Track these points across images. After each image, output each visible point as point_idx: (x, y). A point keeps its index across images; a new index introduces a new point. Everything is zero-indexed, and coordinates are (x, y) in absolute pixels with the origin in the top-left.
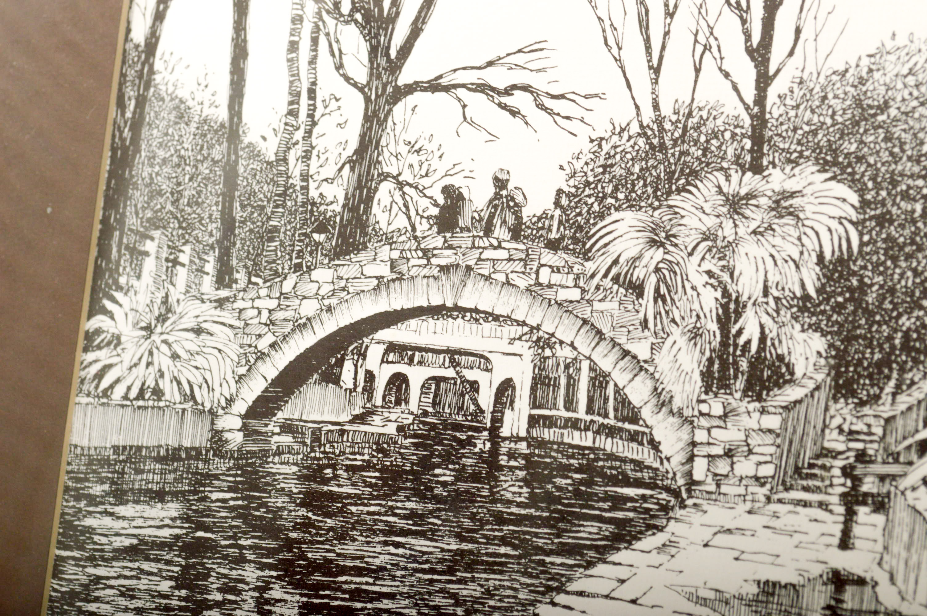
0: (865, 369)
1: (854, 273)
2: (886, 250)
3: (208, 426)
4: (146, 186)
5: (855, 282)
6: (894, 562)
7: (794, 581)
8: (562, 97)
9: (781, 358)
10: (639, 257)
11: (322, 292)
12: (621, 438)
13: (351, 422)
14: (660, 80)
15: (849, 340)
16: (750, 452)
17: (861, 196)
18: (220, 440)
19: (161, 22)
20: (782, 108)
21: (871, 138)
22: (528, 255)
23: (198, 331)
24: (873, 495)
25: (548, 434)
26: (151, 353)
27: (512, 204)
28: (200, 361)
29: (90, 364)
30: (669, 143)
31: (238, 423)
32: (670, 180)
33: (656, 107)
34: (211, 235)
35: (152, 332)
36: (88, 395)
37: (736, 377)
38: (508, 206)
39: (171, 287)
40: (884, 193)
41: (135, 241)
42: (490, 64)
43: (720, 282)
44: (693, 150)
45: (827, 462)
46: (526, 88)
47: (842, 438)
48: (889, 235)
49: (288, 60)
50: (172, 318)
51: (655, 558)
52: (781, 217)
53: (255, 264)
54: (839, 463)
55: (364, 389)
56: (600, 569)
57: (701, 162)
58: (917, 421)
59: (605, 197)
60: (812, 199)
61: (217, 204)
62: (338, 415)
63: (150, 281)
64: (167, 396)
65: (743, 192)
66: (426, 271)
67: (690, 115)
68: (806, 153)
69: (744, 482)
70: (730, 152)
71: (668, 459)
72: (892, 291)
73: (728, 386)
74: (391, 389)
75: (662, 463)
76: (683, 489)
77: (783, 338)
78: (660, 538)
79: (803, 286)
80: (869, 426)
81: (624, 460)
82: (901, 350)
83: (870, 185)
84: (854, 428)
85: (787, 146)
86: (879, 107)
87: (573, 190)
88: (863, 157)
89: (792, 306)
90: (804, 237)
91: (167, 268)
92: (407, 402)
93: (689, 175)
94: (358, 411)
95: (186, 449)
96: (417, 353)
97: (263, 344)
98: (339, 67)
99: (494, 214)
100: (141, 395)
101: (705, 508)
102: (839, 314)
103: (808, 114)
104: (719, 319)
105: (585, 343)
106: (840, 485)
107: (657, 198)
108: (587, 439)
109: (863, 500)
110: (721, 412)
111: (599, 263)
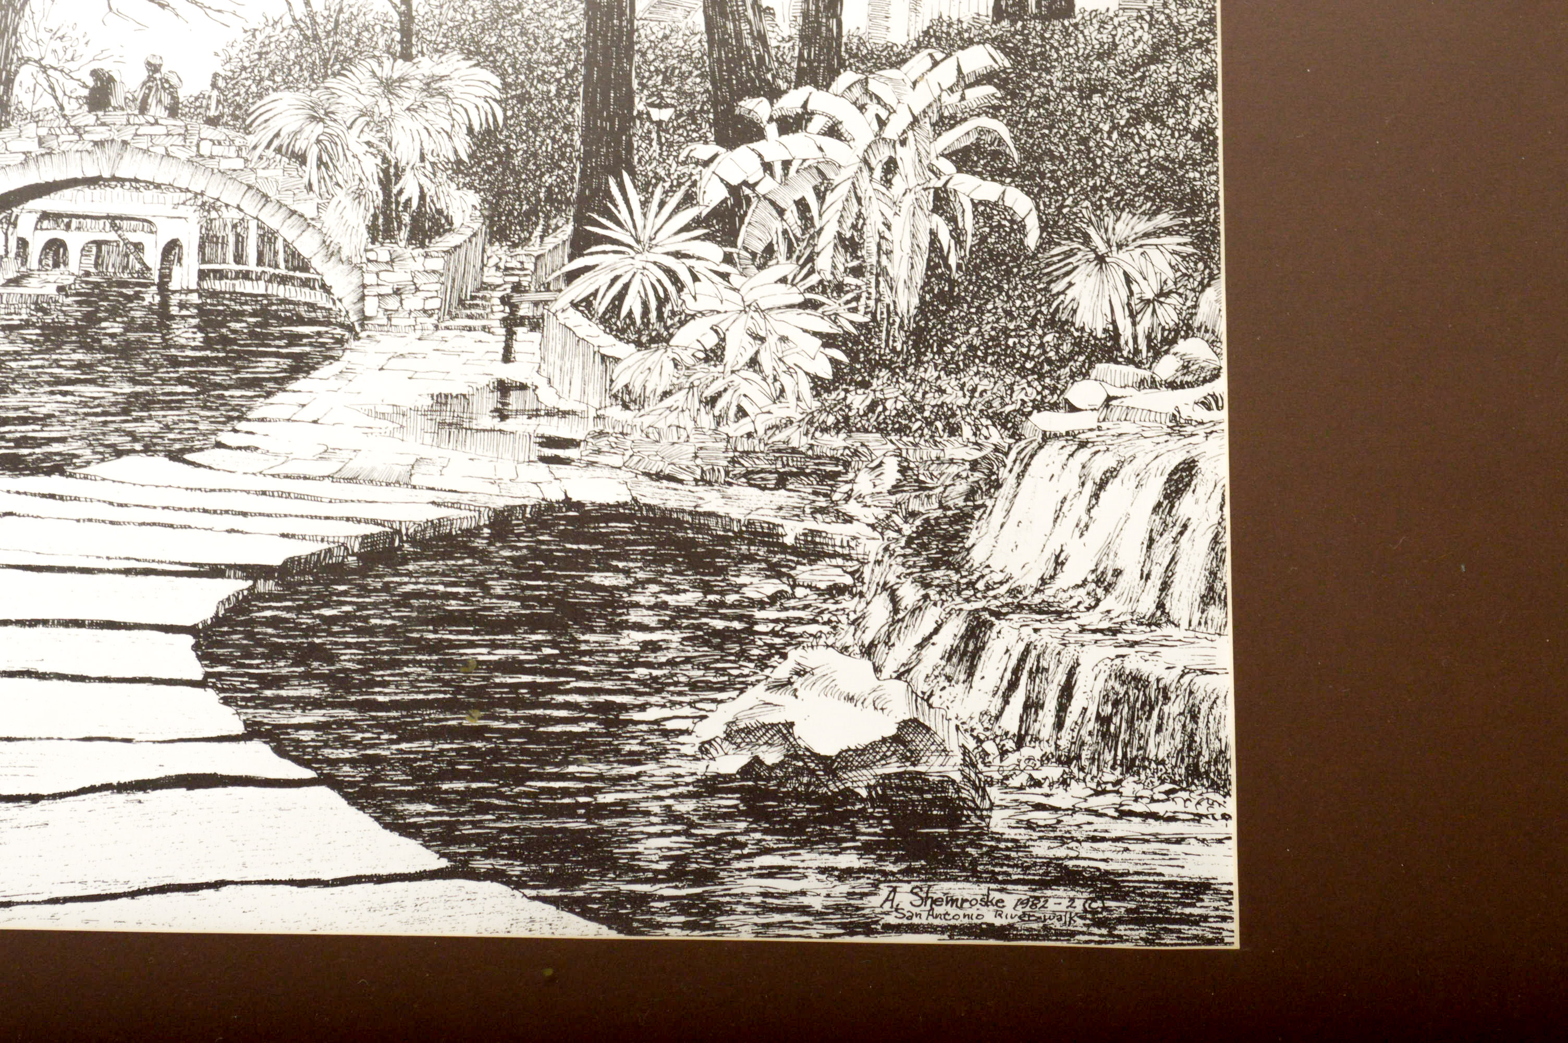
0: (515, 218)
1: (501, 142)
2: (527, 122)
5: (502, 149)
6: (551, 369)
7: (464, 392)
9: (440, 212)
10: (300, 131)
12: (293, 285)
13: (5, 285)
15: (499, 195)
16: (417, 289)
17: (503, 80)
20: (427, 7)
21: (509, 33)
22: (187, 130)
24: (529, 318)
25: (219, 285)
27: (166, 86)
30: (322, 35)
32: (325, 66)
37: (399, 229)
38: (163, 87)
40: (522, 77)
43: (379, 151)
44: (345, 40)
45: (487, 294)
47: (499, 274)
48: (529, 110)
51: (333, 384)
52: (432, 96)
54: (498, 294)
55: (18, 255)
56: (280, 397)
57: (354, 51)
58: (563, 257)
59: (262, 79)
60: (459, 82)
65: (395, 76)
66: (79, 146)
67: (341, 11)
68: (451, 45)
69: (413, 315)
70: (381, 43)
71: (340, 300)
72: (535, 155)
73: (393, 237)
74: (47, 254)
75: (334, 303)
76: (356, 324)
77: (441, 195)
78: (337, 366)
79: (456, 152)
80: (522, 263)
81: (297, 304)
82: (546, 201)
83: (510, 70)
84: (509, 265)
85: (433, 38)
86: (514, 8)
87: (230, 74)
88: (503, 48)
89: (447, 169)
90: (454, 113)
92: (66, 264)
93: (344, 61)
94: (12, 275)
96: (74, 220)
99: (148, 95)
101: (378, 338)
102: (490, 174)
103: (451, 13)
104: (380, 182)
105: (251, 205)
106: (501, 312)
107: (314, 81)
108: (259, 288)
109: (521, 322)
110: (387, 258)
111: (261, 136)
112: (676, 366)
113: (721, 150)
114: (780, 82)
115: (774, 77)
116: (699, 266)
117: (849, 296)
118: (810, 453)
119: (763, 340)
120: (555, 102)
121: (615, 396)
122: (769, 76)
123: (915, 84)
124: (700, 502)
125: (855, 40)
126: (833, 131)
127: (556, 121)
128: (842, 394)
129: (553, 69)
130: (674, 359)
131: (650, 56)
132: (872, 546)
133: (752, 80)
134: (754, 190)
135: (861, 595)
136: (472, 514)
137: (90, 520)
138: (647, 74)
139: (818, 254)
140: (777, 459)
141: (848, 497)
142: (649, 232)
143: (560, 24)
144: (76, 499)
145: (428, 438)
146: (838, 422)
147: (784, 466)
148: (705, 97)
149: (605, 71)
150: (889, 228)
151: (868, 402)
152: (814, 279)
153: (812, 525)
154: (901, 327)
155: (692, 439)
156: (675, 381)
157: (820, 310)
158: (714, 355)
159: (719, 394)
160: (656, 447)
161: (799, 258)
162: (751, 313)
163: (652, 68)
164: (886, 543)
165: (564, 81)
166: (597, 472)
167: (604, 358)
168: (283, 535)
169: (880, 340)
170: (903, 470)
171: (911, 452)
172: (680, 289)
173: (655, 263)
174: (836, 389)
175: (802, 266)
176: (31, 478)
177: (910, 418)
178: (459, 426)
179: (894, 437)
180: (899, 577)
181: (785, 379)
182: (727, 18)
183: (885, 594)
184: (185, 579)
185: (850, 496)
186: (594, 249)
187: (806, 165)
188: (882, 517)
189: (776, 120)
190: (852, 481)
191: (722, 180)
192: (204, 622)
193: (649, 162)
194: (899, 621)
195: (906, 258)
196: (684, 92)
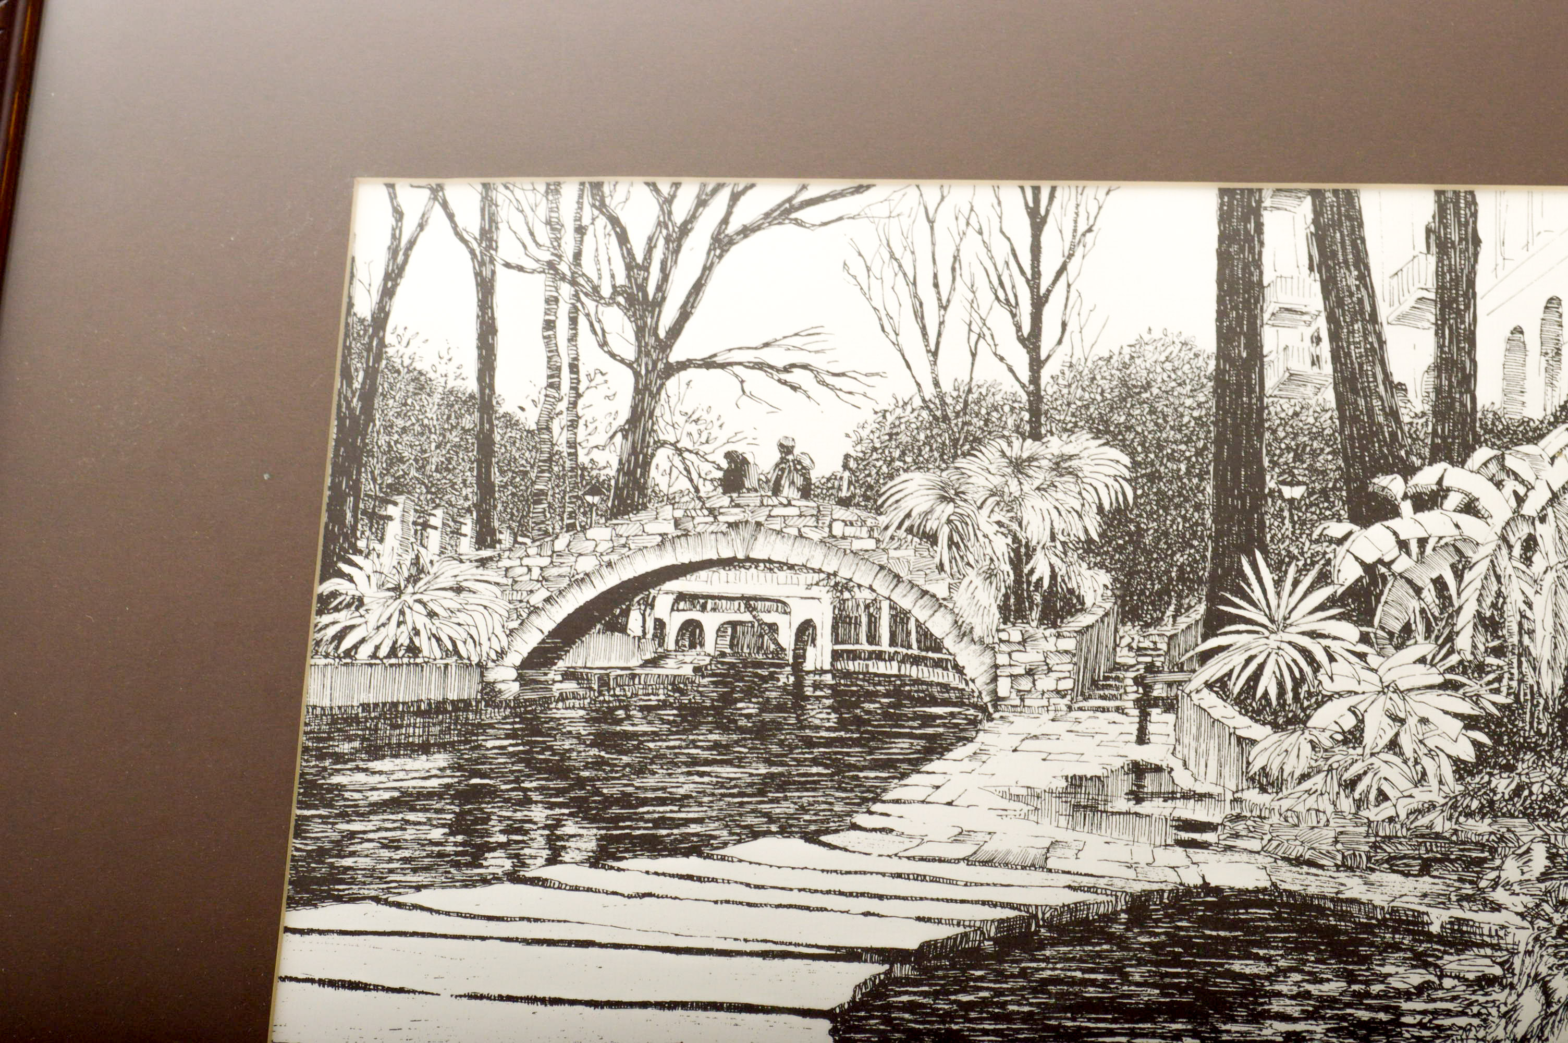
0: (1147, 597)
1: (1131, 521)
2: (1157, 501)
3: (477, 678)
4: (384, 453)
5: (1133, 528)
6: (1186, 751)
7: (1099, 773)
8: (843, 374)
9: (1071, 591)
10: (931, 511)
11: (600, 549)
12: (926, 665)
13: (641, 666)
14: (938, 362)
15: (1131, 575)
16: (1050, 670)
17: (1133, 458)
18: (493, 690)
19: (391, 299)
20: (1056, 387)
21: (1138, 412)
22: (819, 511)
23: (458, 590)
24: (1163, 699)
25: (852, 666)
26: (402, 613)
27: (799, 467)
28: (462, 618)
29: (327, 626)
30: (951, 415)
31: (514, 674)
32: (955, 446)
33: (937, 384)
34: (466, 498)
35: (401, 593)
36: (327, 656)
37: (1031, 609)
38: (796, 469)
39: (422, 550)
40: (1152, 456)
41: (374, 506)
42: (766, 345)
43: (1010, 531)
44: (975, 420)
45: (1120, 674)
46: (805, 367)
47: (1132, 654)
48: (1159, 489)
49: (544, 337)
50: (425, 579)
51: (967, 765)
52: (1062, 475)
53: (520, 525)
54: (1131, 674)
55: (655, 636)
56: (914, 778)
57: (983, 431)
58: (1196, 637)
59: (893, 460)
60: (1088, 461)
61: (471, 470)
62: (627, 660)
63: (396, 544)
64: (426, 652)
65: (1025, 456)
66: (713, 528)
67: (970, 391)
68: (1080, 424)
69: (1046, 695)
70: (1010, 422)
71: (973, 681)
72: (1166, 534)
73: (1025, 617)
74: (684, 635)
75: (967, 684)
76: (989, 705)
77: (1072, 575)
78: (971, 748)
79: (1086, 531)
80: (1155, 643)
81: (931, 684)
82: (1178, 581)
83: (1139, 449)
84: (1141, 645)
85: (1062, 418)
86: (1142, 387)
87: (861, 455)
88: (1132, 426)
89: (1077, 549)
90: (1084, 492)
91: (416, 531)
92: (702, 645)
93: (973, 441)
94: (649, 656)
95: (453, 702)
96: (710, 601)
97: (537, 599)
98: (603, 344)
99: (781, 477)
100: (393, 652)
101: (1011, 719)
102: (1121, 553)
103: (1079, 392)
104: (1011, 561)
105: (883, 586)
106: (1133, 693)
107: (944, 461)
108: (892, 668)
109: (1155, 703)
110: (1019, 638)
111: (892, 517)
112: (1314, 748)
113: (1355, 528)
114: (1414, 459)
115: (1407, 453)
116: (1335, 646)
117: (1491, 677)
118: (1454, 838)
119: (1402, 721)
120: (1185, 480)
121: (1252, 779)
122: (1403, 453)
123: (1553, 459)
124: (1342, 888)
125: (1490, 416)
126: (1470, 508)
127: (1187, 500)
128: (1486, 778)
129: (1183, 447)
130: (1311, 741)
131: (1281, 434)
132: (1523, 937)
133: (1385, 457)
134: (1390, 569)
135: (1512, 986)
136: (1109, 898)
137: (728, 902)
138: (1278, 452)
139: (1458, 633)
140: (1420, 844)
141: (1495, 884)
142: (1283, 612)
143: (1189, 402)
144: (714, 880)
145: (1063, 821)
146: (1483, 806)
147: (1427, 852)
148: (1337, 475)
149: (1235, 449)
150: (1530, 607)
151: (1513, 786)
152: (1454, 659)
153: (1458, 913)
154: (1546, 708)
155: (1332, 823)
156: (1313, 764)
157: (1461, 691)
158: (1353, 737)
159: (1359, 778)
160: (1296, 831)
161: (1437, 638)
162: (1390, 694)
163: (1283, 446)
164: (1536, 932)
165: (1194, 459)
166: (1236, 856)
167: (1240, 740)
168: (919, 919)
169: (1524, 721)
170: (1552, 857)
171: (1560, 838)
172: (1316, 670)
173: (1290, 643)
174: (1480, 772)
175: (1441, 647)
176: (669, 859)
177: (1557, 802)
178: (1094, 809)
179: (1541, 823)
180: (1550, 968)
181: (1427, 762)
182: (1358, 394)
183: (1536, 987)
184: (822, 963)
185: (1497, 884)
186: (1228, 629)
187: (1442, 542)
188: (1530, 905)
189: (1412, 498)
190: (1499, 868)
191: (1357, 558)
192: (841, 1006)
193: (1282, 540)
194: (1552, 1014)
195: (1549, 637)
196: (1316, 470)
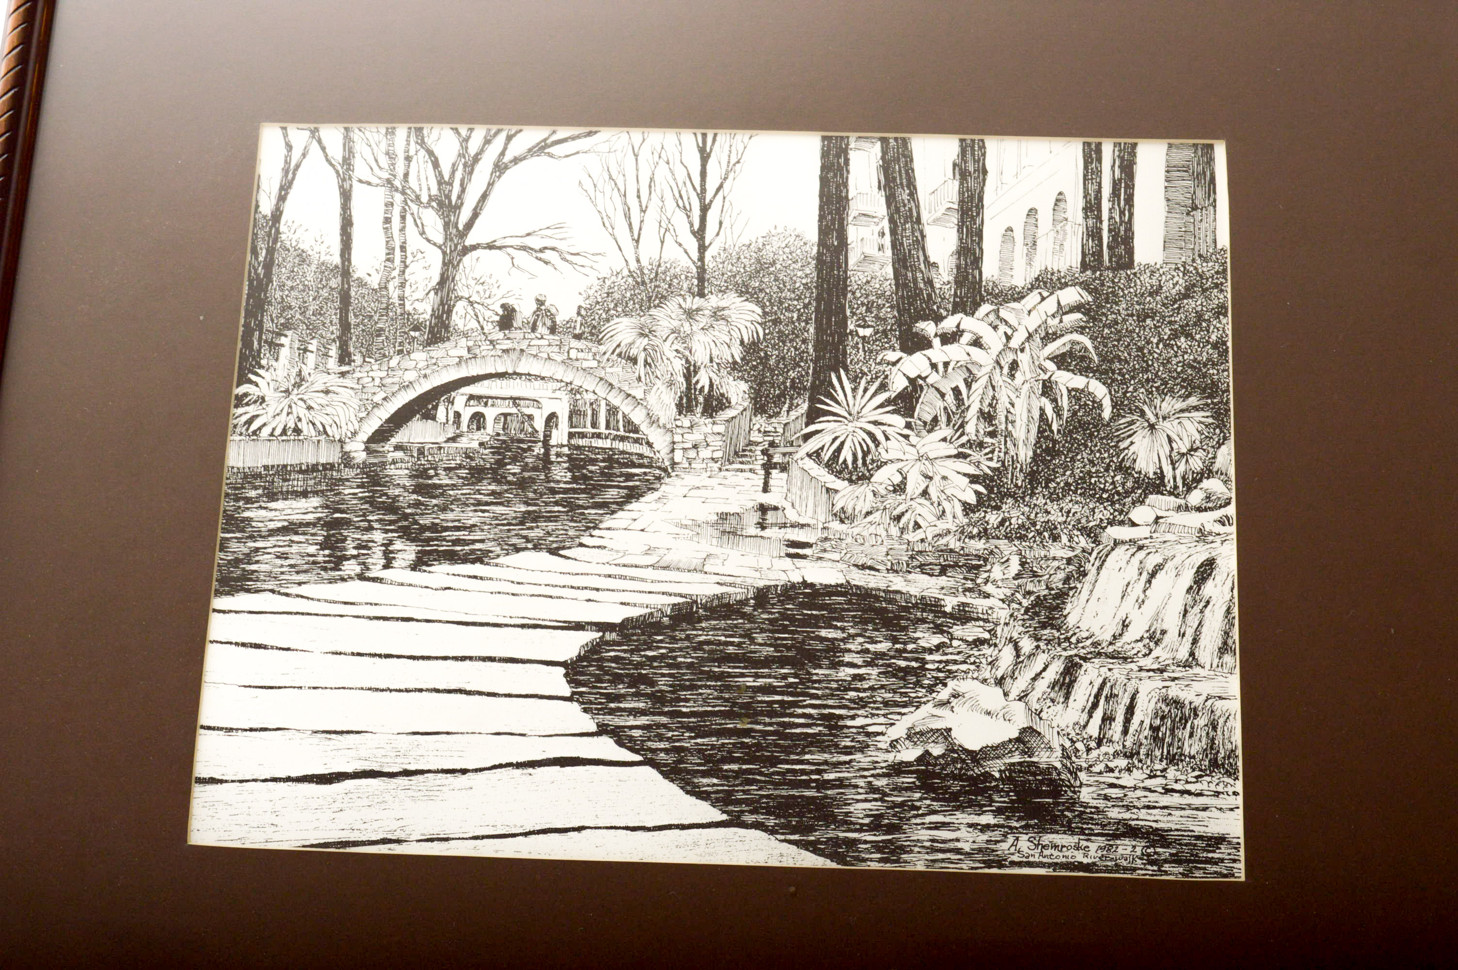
0: (771, 399)
1: (762, 350)
2: (778, 337)
3: (338, 449)
4: (279, 303)
5: (762, 354)
6: (794, 497)
7: (738, 511)
8: (578, 254)
9: (722, 395)
10: (633, 343)
11: (419, 366)
12: (629, 442)
13: (446, 442)
14: (640, 246)
15: (761, 384)
16: (708, 445)
17: (763, 310)
18: (349, 457)
19: (284, 202)
20: (715, 263)
23: (327, 392)
24: (779, 464)
25: (581, 442)
26: (290, 407)
27: (549, 314)
28: (329, 410)
29: (241, 415)
30: (647, 281)
31: (363, 447)
32: (649, 301)
33: (638, 261)
34: (332, 333)
35: (290, 394)
36: (241, 434)
37: (696, 406)
38: (546, 315)
39: (303, 366)
40: (776, 308)
41: (272, 338)
42: (528, 234)
43: (684, 356)
44: (662, 284)
45: (753, 448)
46: (553, 249)
47: (761, 435)
48: (780, 329)
49: (384, 228)
50: (305, 385)
51: (654, 506)
52: (717, 320)
53: (368, 350)
54: (760, 448)
55: (454, 422)
56: (620, 514)
57: (668, 291)
58: (802, 424)
59: (609, 310)
60: (735, 311)
61: (336, 314)
62: (436, 438)
63: (287, 362)
64: (305, 432)
65: (694, 307)
66: (493, 353)
67: (659, 265)
68: (730, 287)
69: (705, 461)
70: (685, 286)
71: (659, 452)
72: (784, 358)
73: (692, 411)
74: (473, 422)
75: (655, 454)
76: (669, 467)
77: (723, 384)
78: (657, 495)
79: (733, 356)
80: (775, 428)
81: (631, 454)
82: (790, 388)
83: (768, 304)
84: (767, 429)
85: (718, 283)
86: (770, 263)
87: (589, 306)
88: (763, 289)
89: (727, 368)
90: (731, 331)
91: (299, 354)
92: (484, 428)
93: (662, 297)
94: (450, 435)
95: (323, 464)
96: (490, 400)
97: (378, 398)
98: (422, 233)
99: (537, 320)
100: (284, 432)
101: (683, 476)
102: (754, 371)
103: (730, 266)
104: (685, 376)
105: (602, 391)
106: (761, 459)
107: (642, 310)
108: (607, 444)
109: (775, 466)
110: (689, 425)
111: (608, 346)
112: (875, 495)
113: (904, 355)
114: (942, 311)
115: (938, 307)
116: (890, 431)
117: (987, 450)
118: (962, 552)
119: (931, 478)
120: (797, 324)
121: (835, 515)
122: (935, 307)
123: (1030, 312)
124: (890, 584)
125: (991, 284)
126: (977, 343)
127: (797, 336)
128: (983, 514)
129: (795, 303)
130: (873, 491)
131: (858, 295)
132: (1002, 613)
133: (924, 310)
134: (925, 381)
135: (996, 645)
136: (743, 590)
137: (499, 593)
138: (856, 306)
139: (967, 423)
140: (940, 556)
141: (987, 581)
142: (857, 408)
143: (800, 274)
144: (491, 579)
145: (715, 541)
146: (980, 532)
147: (945, 561)
148: (893, 321)
149: (829, 303)
150: (1013, 406)
151: (999, 519)
152: (964, 439)
153: (963, 599)
154: (1021, 470)
155: (885, 543)
156: (874, 505)
157: (968, 459)
158: (900, 488)
159: (903, 514)
160: (862, 548)
161: (954, 425)
162: (924, 461)
163: (859, 302)
164: (1012, 611)
165: (802, 310)
166: (824, 564)
167: (828, 490)
168: (622, 603)
169: (1007, 478)
170: (1023, 564)
171: (1028, 552)
172: (877, 446)
173: (861, 428)
174: (979, 510)
175: (957, 431)
176: (462, 565)
177: (1027, 530)
178: (734, 534)
179: (1016, 542)
180: (1020, 634)
181: (945, 504)
182: (907, 270)
183: (1011, 645)
184: (559, 631)
185: (988, 581)
186: (821, 419)
187: (959, 365)
188: (1008, 594)
189: (940, 336)
190: (989, 571)
191: (904, 375)
192: (572, 659)
193: (857, 363)
194: (1020, 662)
195: (1024, 426)
196: (880, 318)
